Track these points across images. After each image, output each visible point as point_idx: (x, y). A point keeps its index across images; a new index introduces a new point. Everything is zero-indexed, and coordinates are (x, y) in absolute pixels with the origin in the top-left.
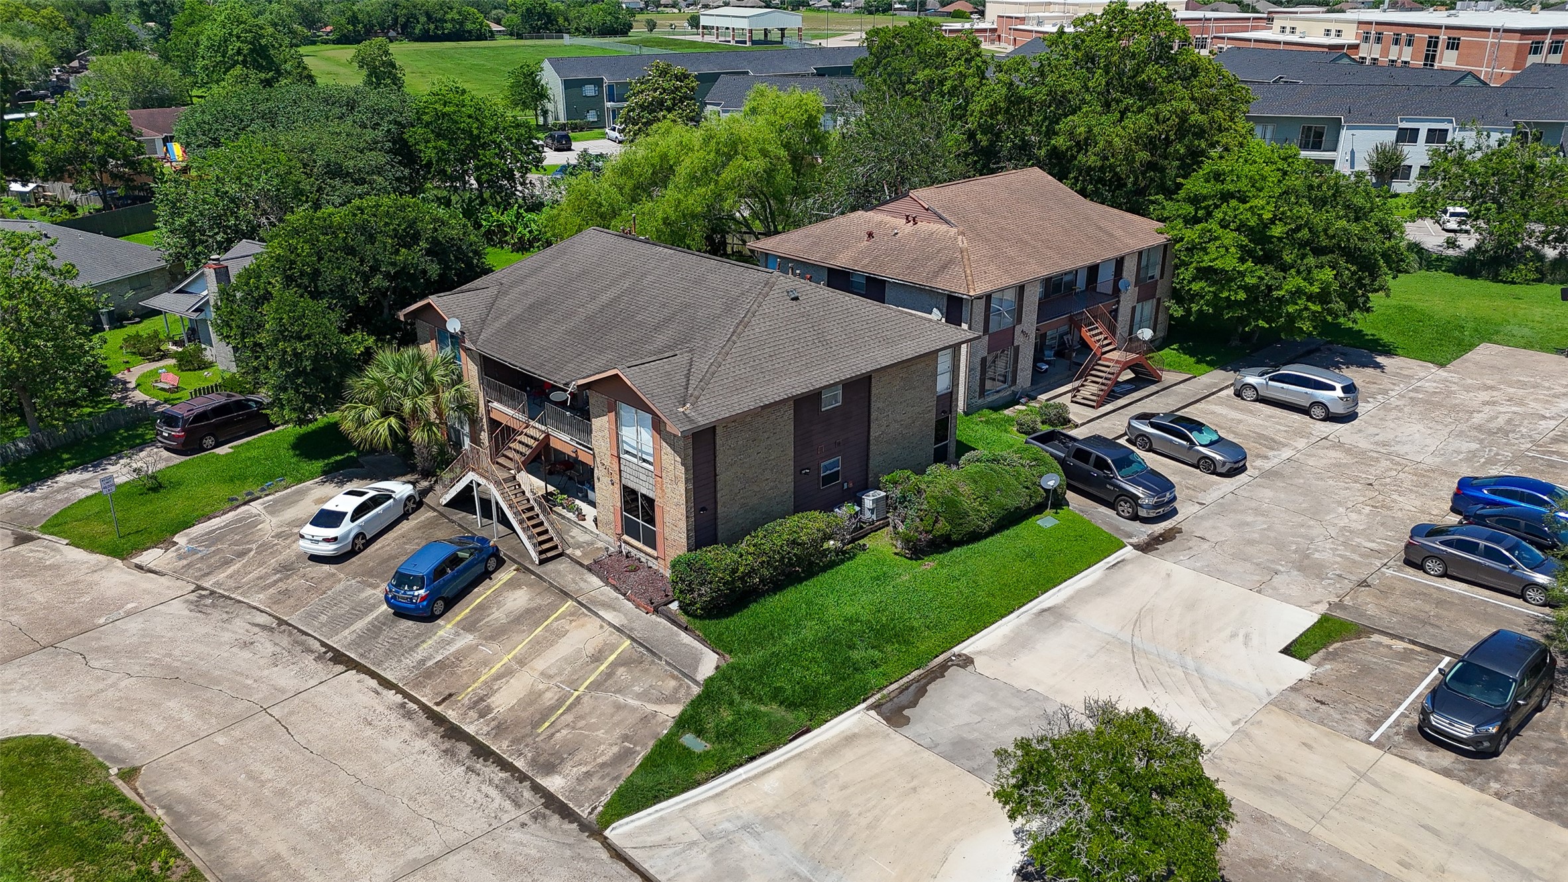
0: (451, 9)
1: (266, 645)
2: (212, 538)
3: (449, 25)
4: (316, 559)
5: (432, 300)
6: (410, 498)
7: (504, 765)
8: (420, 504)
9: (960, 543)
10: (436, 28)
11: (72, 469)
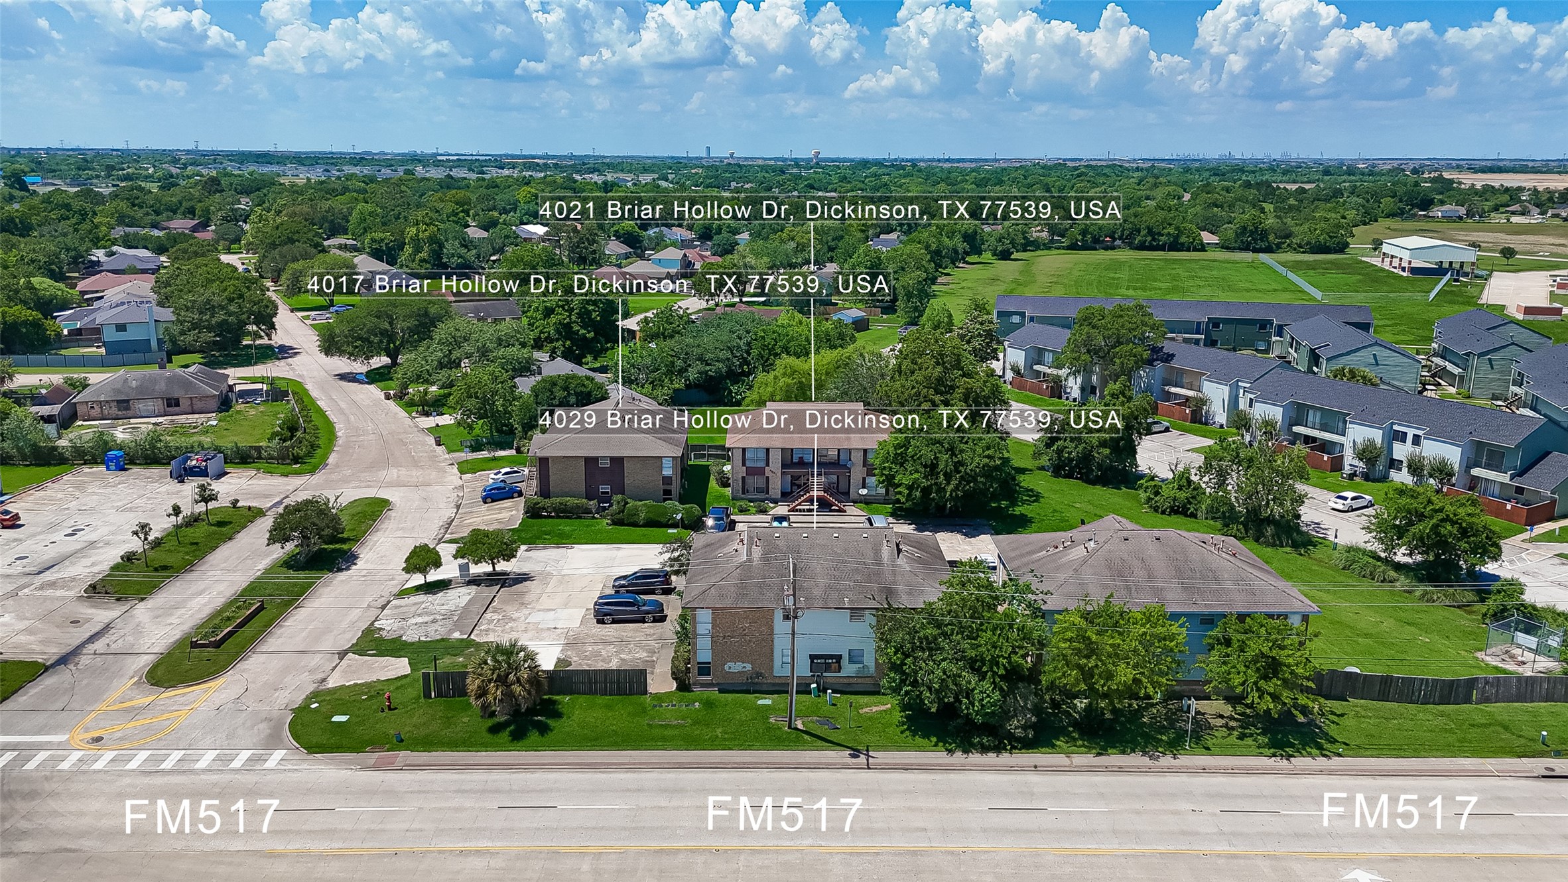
0: (1170, 225)
7: (447, 530)
9: (628, 525)
10: (1154, 239)
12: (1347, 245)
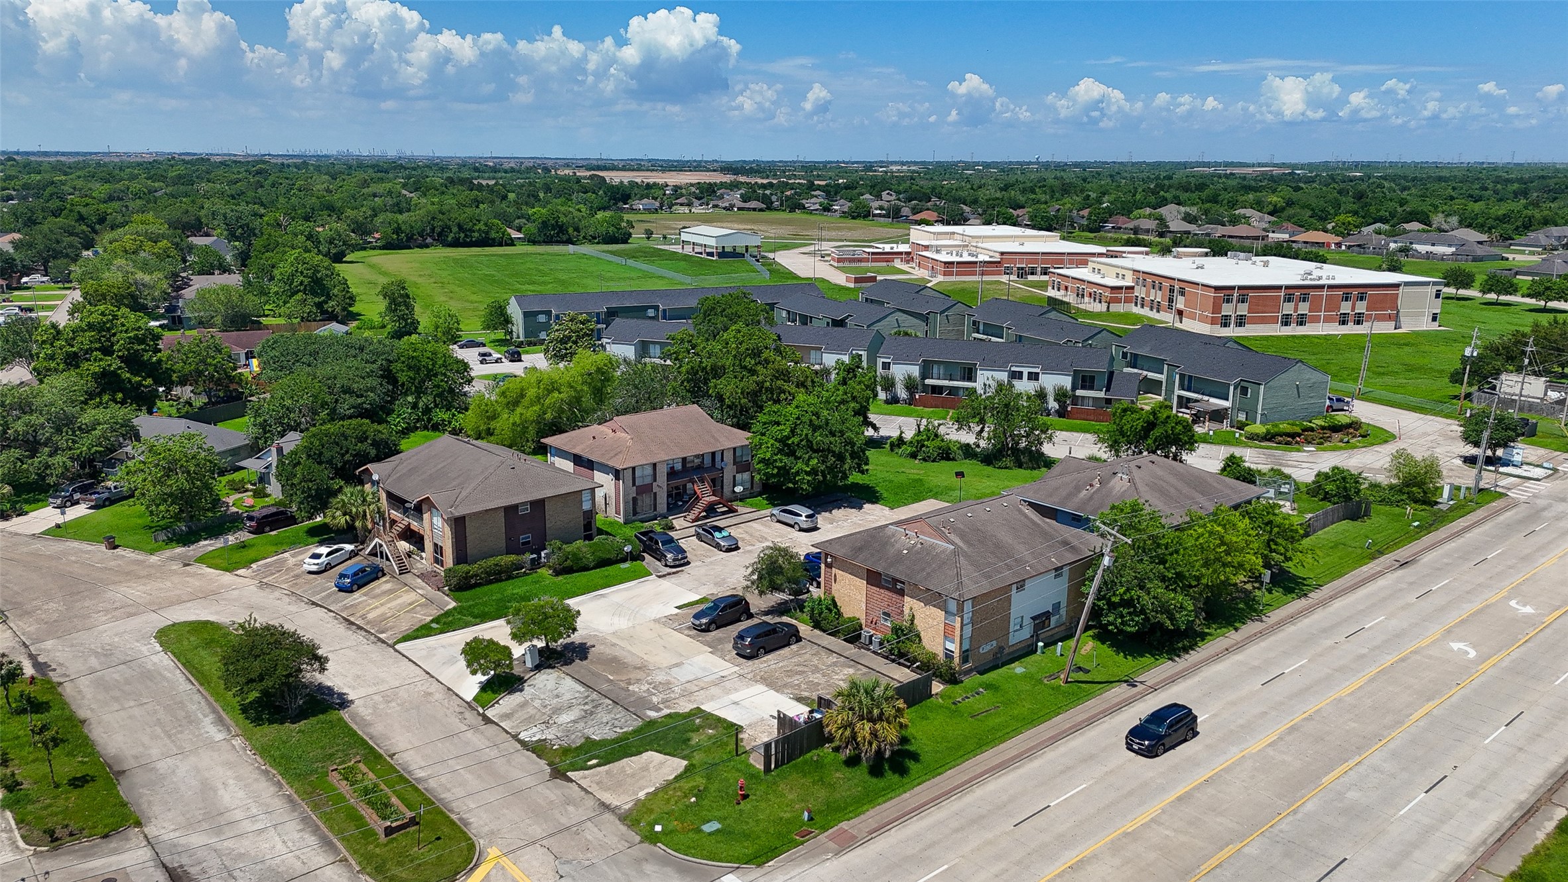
0: (479, 221)
1: (286, 599)
2: (267, 566)
3: (476, 234)
4: (310, 573)
5: (368, 466)
6: (352, 551)
7: (366, 631)
8: (357, 554)
10: (466, 236)
11: (206, 539)
12: (630, 235)
